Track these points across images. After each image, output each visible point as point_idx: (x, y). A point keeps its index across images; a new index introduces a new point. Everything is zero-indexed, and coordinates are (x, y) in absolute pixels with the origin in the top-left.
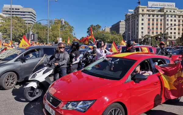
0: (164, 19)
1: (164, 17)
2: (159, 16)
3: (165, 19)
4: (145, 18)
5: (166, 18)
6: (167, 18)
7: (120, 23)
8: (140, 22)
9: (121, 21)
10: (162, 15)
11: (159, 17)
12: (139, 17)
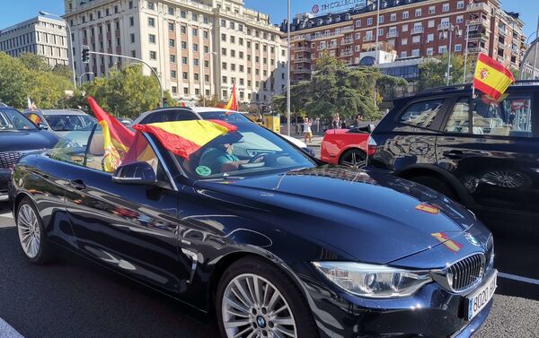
0: (213, 32)
1: (214, 26)
2: (201, 18)
3: (217, 33)
4: (160, 18)
5: (218, 30)
6: (223, 30)
7: (37, 28)
8: (145, 31)
9: (41, 18)
10: (207, 18)
11: (200, 23)
12: (137, 7)
